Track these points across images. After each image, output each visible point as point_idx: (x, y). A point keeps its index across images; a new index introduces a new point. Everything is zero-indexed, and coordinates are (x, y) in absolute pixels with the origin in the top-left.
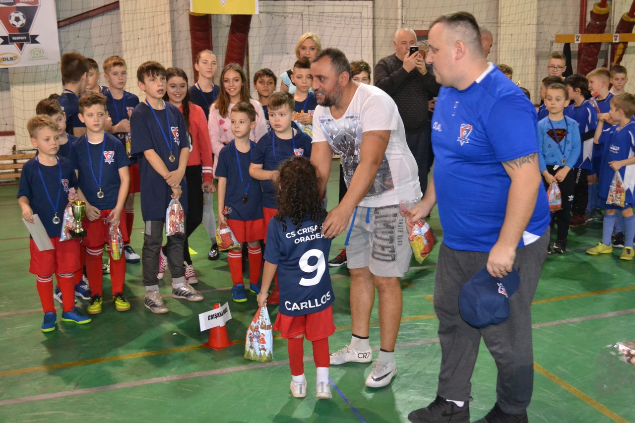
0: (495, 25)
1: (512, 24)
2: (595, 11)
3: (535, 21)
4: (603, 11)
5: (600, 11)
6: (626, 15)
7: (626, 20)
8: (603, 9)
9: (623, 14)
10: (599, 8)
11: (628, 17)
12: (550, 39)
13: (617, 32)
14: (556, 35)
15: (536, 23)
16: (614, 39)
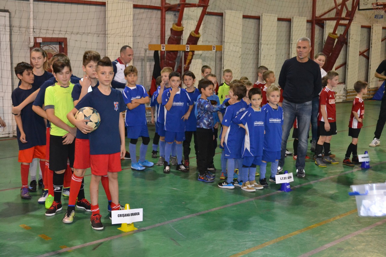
0: (103, 35)
1: (118, 35)
2: (174, 29)
3: (131, 34)
4: (178, 28)
5: (177, 28)
6: (193, 32)
7: (193, 36)
8: (179, 27)
9: (191, 31)
10: (177, 27)
11: (195, 34)
12: (144, 47)
13: (187, 44)
14: (149, 45)
15: (132, 35)
16: (186, 48)
